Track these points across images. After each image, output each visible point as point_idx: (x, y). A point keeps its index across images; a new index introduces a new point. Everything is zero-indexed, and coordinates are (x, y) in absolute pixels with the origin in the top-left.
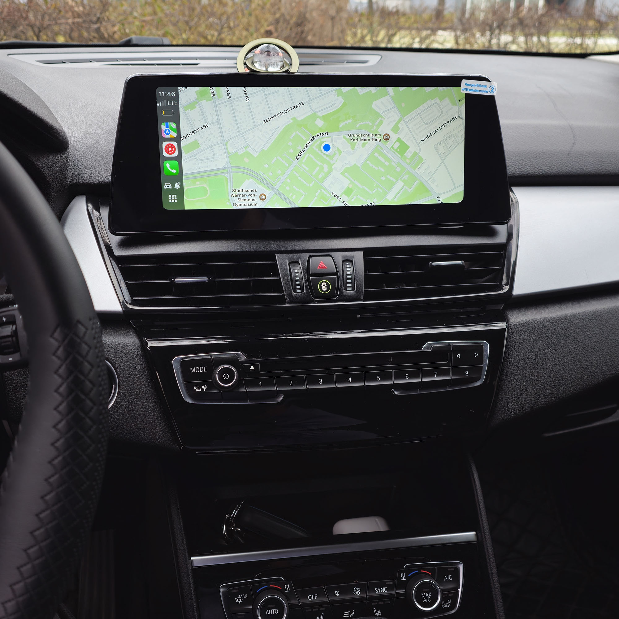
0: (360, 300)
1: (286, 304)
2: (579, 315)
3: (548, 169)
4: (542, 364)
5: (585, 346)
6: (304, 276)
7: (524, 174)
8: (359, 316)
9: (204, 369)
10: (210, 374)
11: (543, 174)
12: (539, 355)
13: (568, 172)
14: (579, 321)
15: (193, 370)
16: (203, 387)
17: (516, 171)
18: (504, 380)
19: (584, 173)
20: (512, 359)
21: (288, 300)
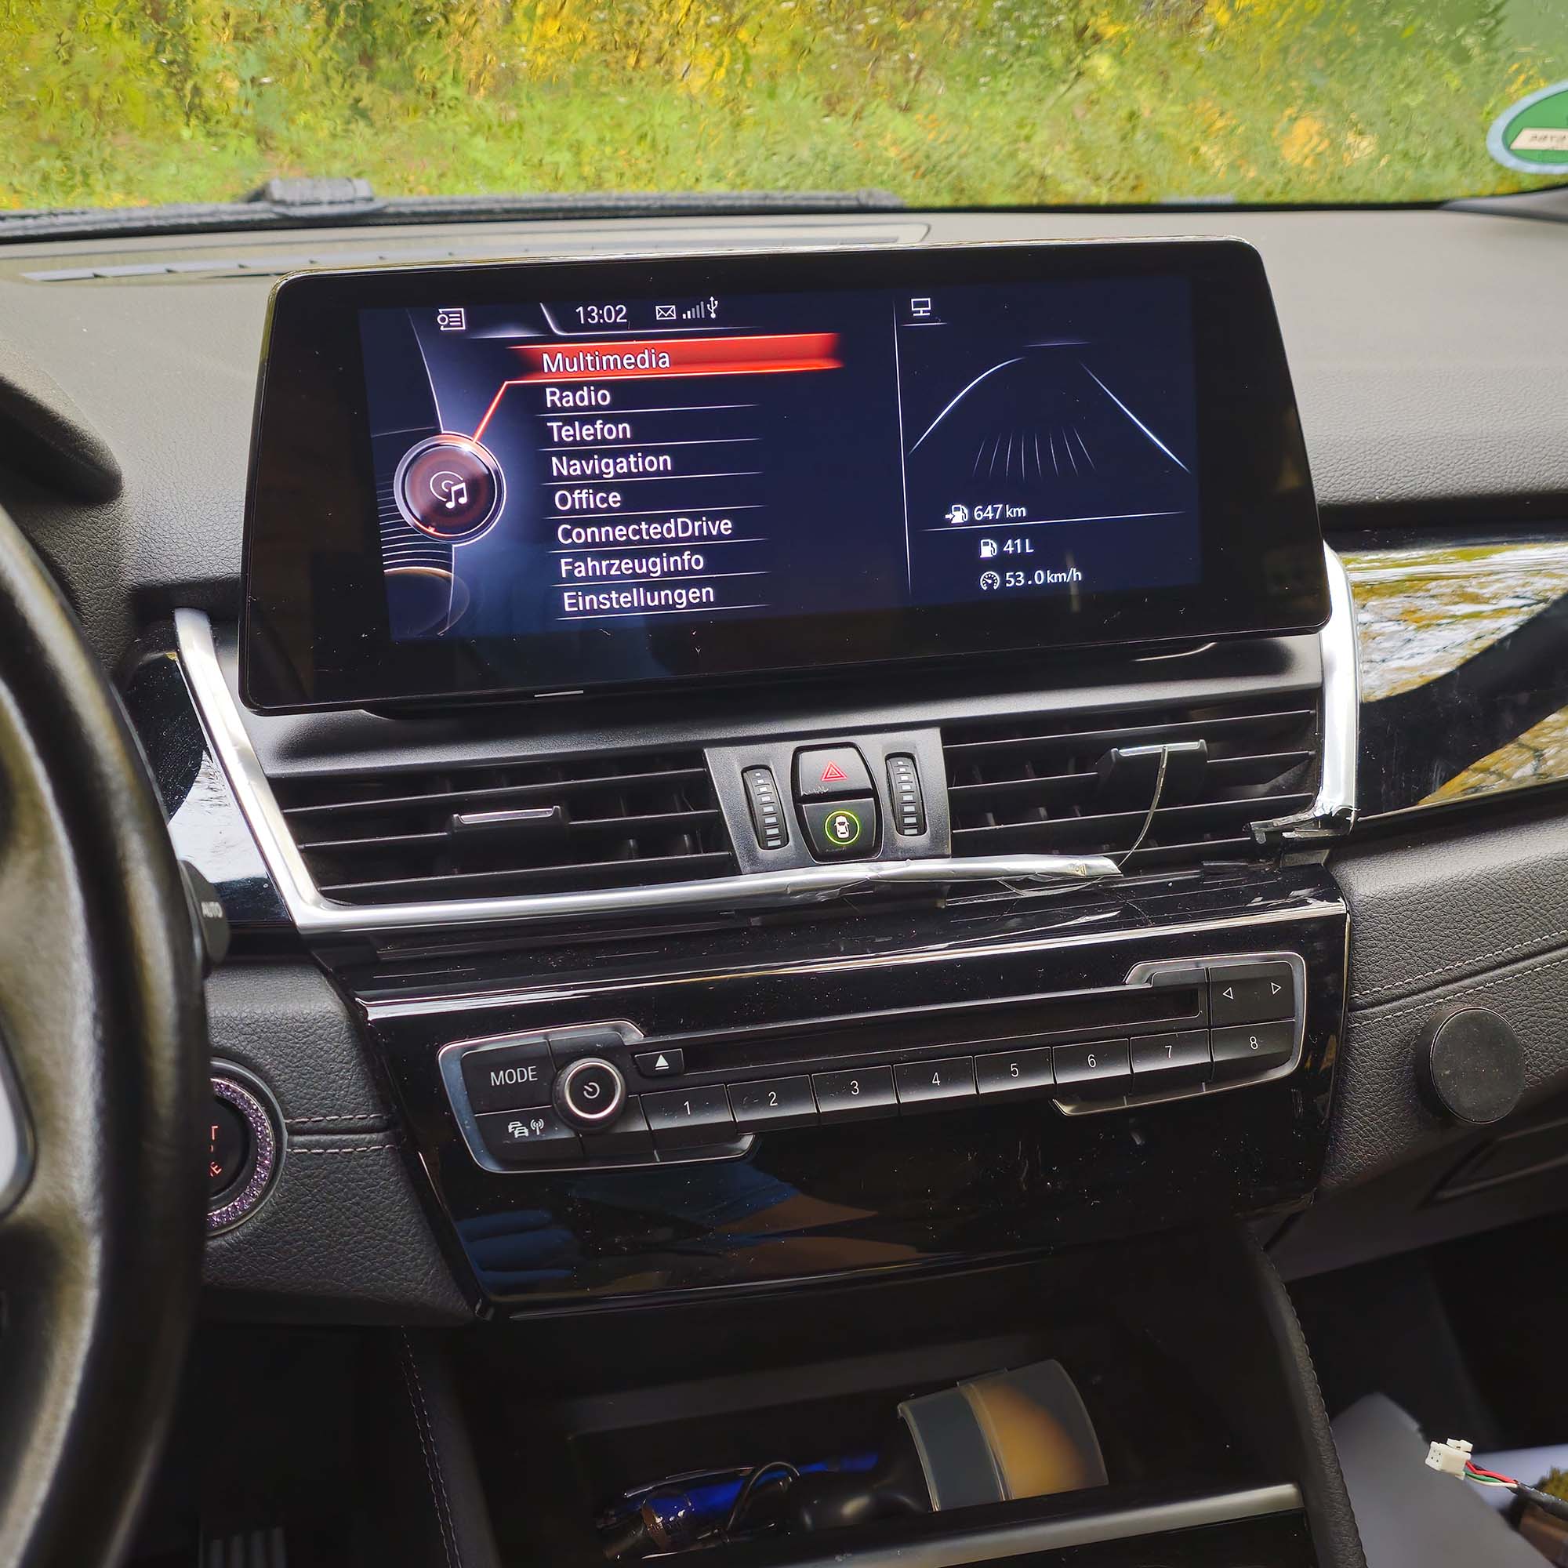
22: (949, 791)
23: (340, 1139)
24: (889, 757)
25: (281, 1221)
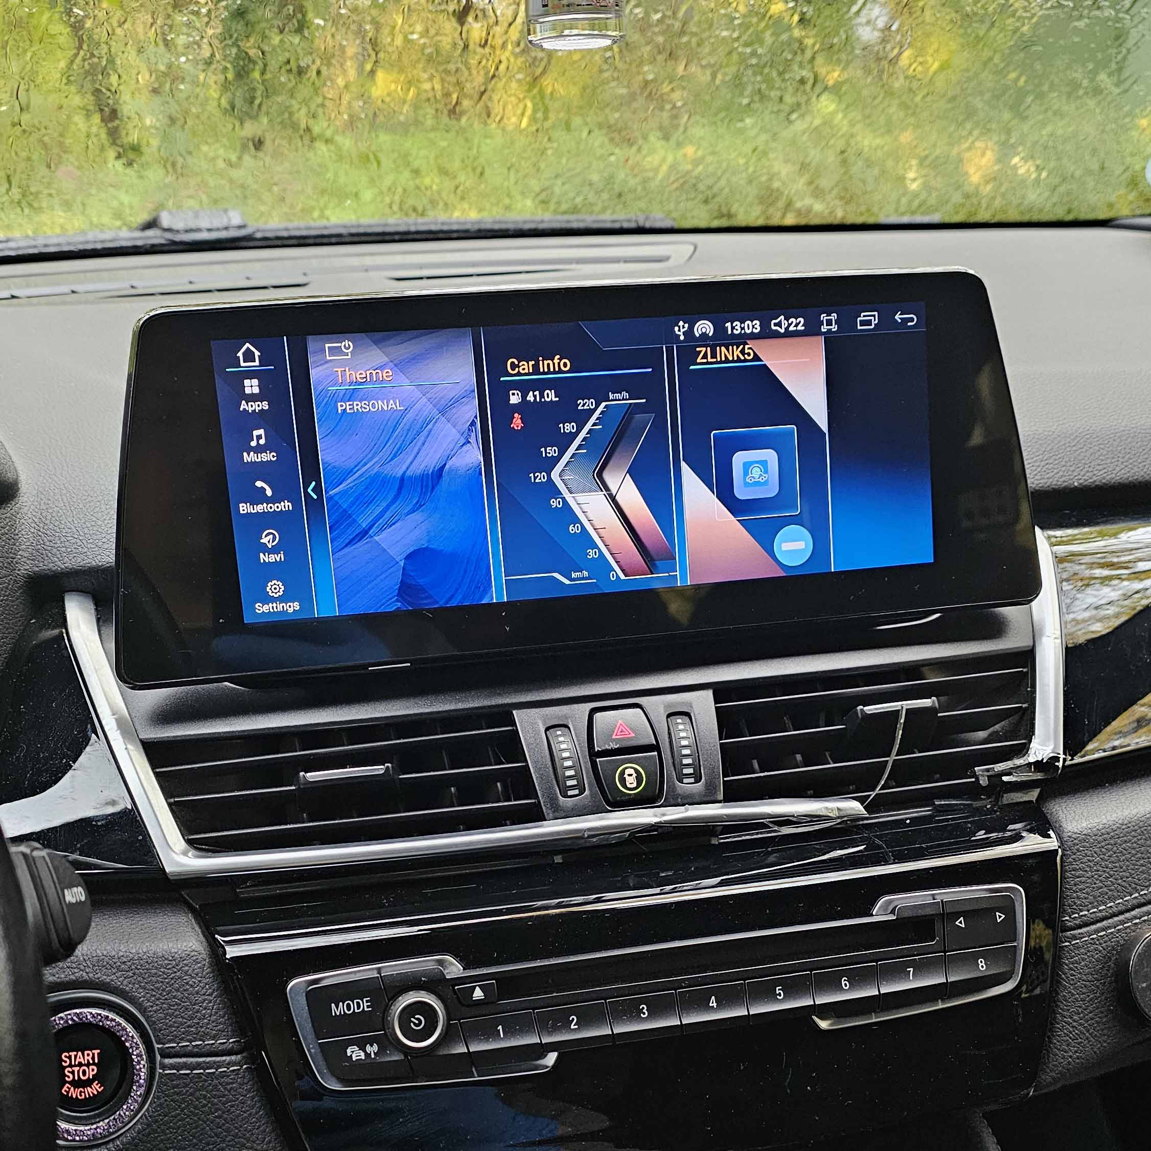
22: (721, 744)
23: (204, 1062)
24: (669, 716)
25: (155, 1131)
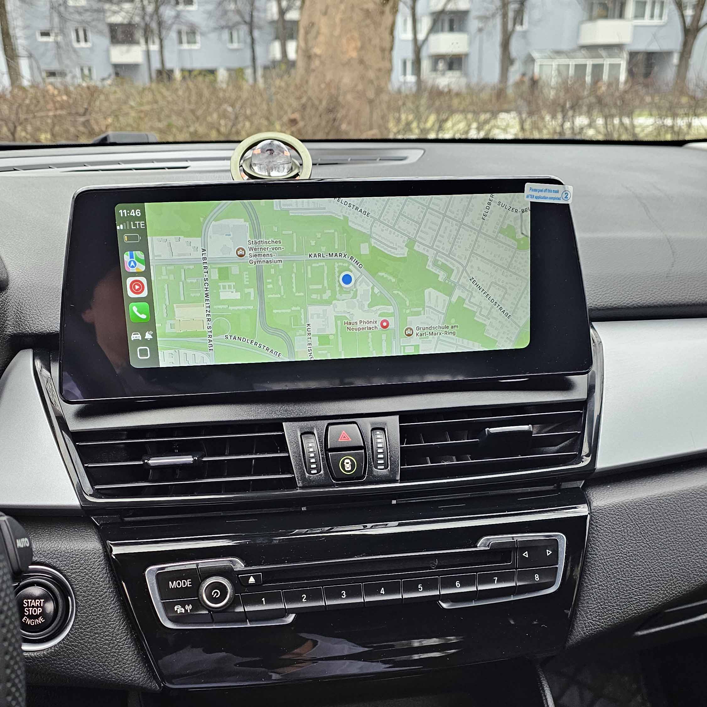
0: (395, 481)
1: (297, 490)
2: (682, 493)
3: (640, 298)
4: (635, 561)
5: (692, 534)
6: (321, 451)
7: (610, 306)
8: (394, 502)
9: (188, 583)
10: (195, 590)
11: (634, 304)
12: (631, 549)
13: (666, 302)
14: (683, 501)
15: (173, 585)
16: (187, 607)
17: (599, 301)
18: (587, 583)
19: (688, 302)
20: (596, 555)
21: (300, 484)
